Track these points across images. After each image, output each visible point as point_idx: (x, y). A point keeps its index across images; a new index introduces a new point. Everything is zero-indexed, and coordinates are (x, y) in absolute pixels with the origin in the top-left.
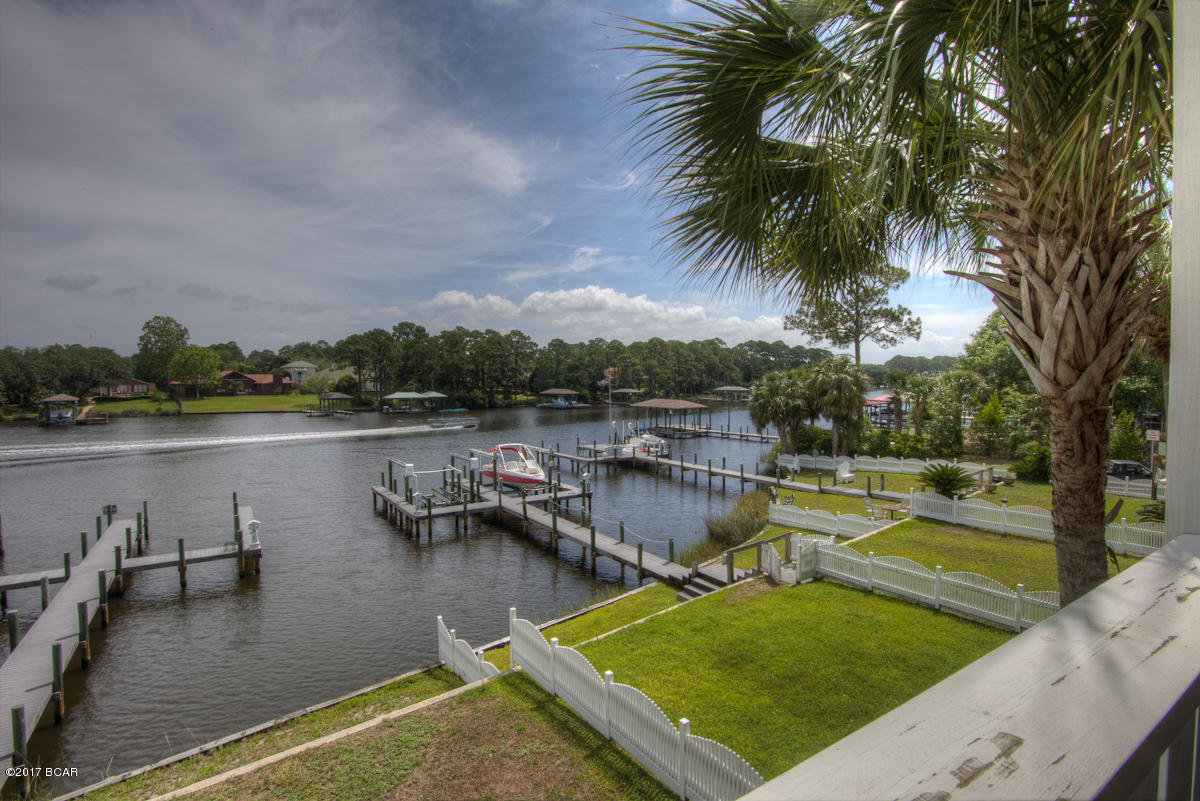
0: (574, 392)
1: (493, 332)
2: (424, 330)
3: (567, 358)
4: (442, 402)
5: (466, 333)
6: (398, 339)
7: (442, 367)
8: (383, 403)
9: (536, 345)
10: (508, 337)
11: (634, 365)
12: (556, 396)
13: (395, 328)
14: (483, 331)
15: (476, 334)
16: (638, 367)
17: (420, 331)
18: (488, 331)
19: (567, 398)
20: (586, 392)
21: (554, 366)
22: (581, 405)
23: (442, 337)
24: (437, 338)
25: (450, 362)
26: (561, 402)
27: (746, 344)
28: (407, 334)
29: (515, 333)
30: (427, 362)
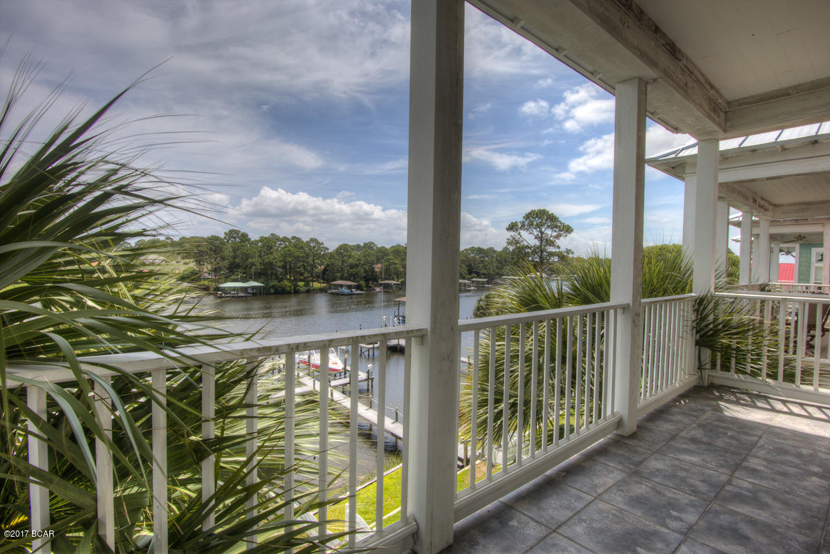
0: (355, 284)
1: (297, 238)
2: (247, 235)
3: (349, 258)
4: (260, 289)
5: (278, 239)
6: (228, 241)
7: (260, 264)
8: (218, 289)
9: (327, 249)
10: (308, 242)
11: (395, 264)
12: (341, 286)
13: (225, 233)
14: (290, 238)
15: (285, 239)
16: (398, 266)
17: (244, 237)
18: (294, 238)
19: (349, 287)
20: (362, 282)
21: (340, 264)
22: (359, 292)
23: (261, 241)
24: (256, 242)
25: (266, 260)
26: (345, 290)
27: (470, 249)
28: (235, 238)
29: (313, 240)
30: (250, 260)
